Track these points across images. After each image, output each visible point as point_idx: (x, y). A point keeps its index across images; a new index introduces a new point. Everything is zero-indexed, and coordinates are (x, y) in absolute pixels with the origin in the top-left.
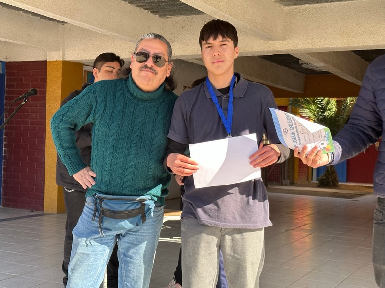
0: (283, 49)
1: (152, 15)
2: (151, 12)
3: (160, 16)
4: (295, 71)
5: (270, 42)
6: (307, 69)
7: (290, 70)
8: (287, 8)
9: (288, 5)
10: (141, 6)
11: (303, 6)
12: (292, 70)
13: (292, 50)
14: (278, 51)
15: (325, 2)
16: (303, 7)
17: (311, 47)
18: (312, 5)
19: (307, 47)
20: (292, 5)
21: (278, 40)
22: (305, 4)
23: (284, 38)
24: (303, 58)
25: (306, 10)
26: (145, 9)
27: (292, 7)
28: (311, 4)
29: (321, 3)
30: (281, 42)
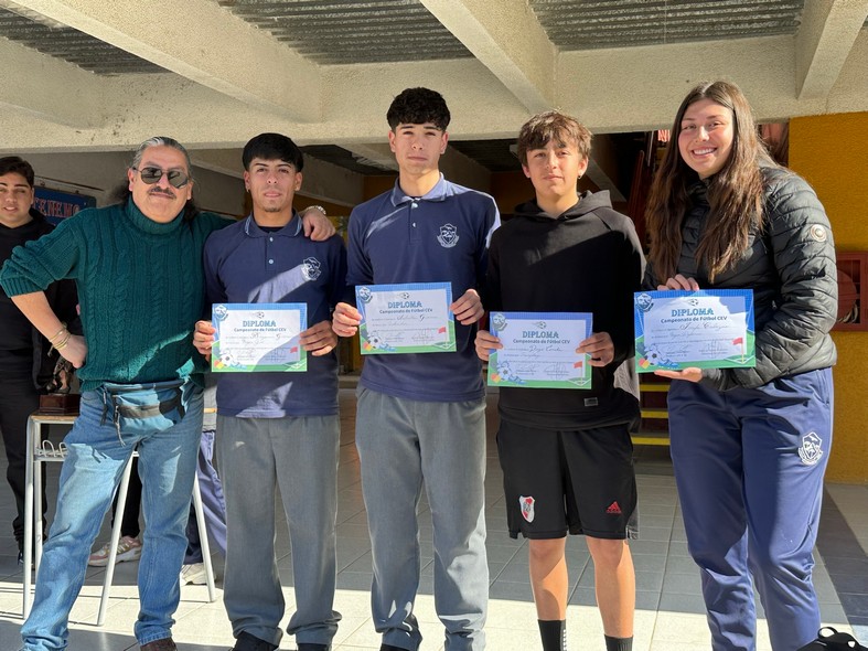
0: (322, 137)
1: (82, 70)
2: (80, 66)
3: (98, 72)
4: (346, 170)
5: (299, 125)
6: (365, 166)
7: (337, 167)
8: (325, 67)
9: (327, 63)
10: (62, 56)
11: (351, 65)
12: (342, 168)
13: (337, 140)
14: (315, 141)
15: (387, 61)
16: (351, 67)
17: (367, 135)
18: (366, 65)
19: (361, 135)
20: (333, 63)
21: (312, 122)
22: (354, 62)
23: (323, 119)
24: (356, 152)
25: (357, 71)
26: (70, 61)
27: (333, 66)
28: (367, 62)
29: (380, 61)
30: (319, 125)
